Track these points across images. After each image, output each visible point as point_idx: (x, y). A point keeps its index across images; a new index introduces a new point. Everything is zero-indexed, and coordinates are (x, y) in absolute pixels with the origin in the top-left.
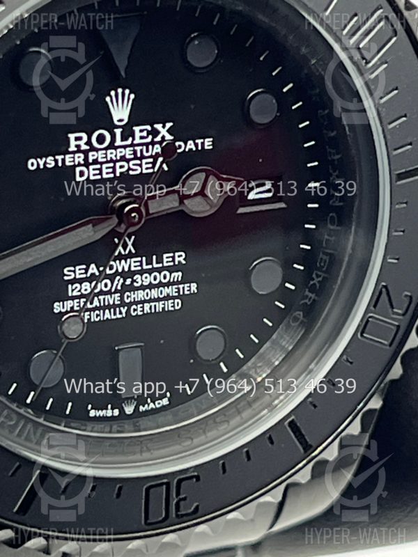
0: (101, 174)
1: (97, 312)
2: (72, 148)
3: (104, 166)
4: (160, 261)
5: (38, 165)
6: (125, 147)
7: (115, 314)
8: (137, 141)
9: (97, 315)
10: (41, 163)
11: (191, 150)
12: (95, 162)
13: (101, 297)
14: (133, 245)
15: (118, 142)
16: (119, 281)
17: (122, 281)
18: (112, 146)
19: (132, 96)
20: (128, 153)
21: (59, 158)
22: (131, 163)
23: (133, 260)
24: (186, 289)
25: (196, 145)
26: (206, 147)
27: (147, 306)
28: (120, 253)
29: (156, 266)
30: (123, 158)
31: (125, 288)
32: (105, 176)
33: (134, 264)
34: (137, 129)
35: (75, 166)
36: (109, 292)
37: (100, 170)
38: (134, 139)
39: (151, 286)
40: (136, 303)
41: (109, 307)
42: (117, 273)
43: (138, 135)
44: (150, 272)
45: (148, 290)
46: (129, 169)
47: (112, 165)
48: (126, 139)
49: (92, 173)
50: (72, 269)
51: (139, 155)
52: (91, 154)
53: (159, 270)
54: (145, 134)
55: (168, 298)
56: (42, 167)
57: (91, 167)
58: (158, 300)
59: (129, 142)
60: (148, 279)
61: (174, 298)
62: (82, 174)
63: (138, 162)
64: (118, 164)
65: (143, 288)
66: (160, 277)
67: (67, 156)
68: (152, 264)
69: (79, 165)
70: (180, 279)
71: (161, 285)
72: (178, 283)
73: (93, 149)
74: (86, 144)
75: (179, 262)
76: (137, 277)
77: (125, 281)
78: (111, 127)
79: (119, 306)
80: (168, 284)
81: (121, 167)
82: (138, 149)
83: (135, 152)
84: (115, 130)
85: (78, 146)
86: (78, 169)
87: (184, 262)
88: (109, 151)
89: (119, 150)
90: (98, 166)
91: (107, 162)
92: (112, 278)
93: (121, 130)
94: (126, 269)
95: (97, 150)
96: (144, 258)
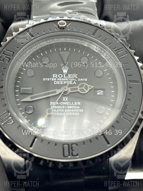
0: (60, 83)
1: (58, 113)
2: (54, 77)
3: (61, 82)
4: (74, 103)
5: (45, 79)
6: (66, 78)
7: (62, 114)
8: (69, 77)
9: (58, 114)
10: (46, 79)
11: (82, 81)
12: (59, 80)
13: (59, 110)
14: (67, 99)
15: (64, 77)
16: (63, 107)
17: (64, 107)
18: (63, 78)
19: (68, 68)
20: (67, 79)
21: (50, 79)
22: (67, 82)
23: (67, 102)
24: (80, 111)
25: (83, 80)
26: (86, 80)
27: (70, 113)
28: (64, 100)
29: (73, 104)
30: (65, 80)
31: (65, 108)
32: (61, 84)
33: (67, 103)
34: (69, 75)
35: (54, 81)
36: (61, 109)
37: (60, 82)
38: (68, 77)
39: (71, 109)
40: (68, 112)
41: (61, 112)
42: (63, 105)
43: (69, 76)
44: (71, 106)
45: (71, 110)
46: (67, 83)
47: (63, 81)
48: (66, 77)
49: (58, 83)
50: (52, 102)
51: (69, 80)
52: (58, 79)
53: (74, 106)
54: (71, 76)
55: (76, 112)
56: (46, 80)
57: (58, 82)
58: (73, 112)
59: (67, 77)
60: (71, 107)
61: (77, 112)
62: (56, 83)
63: (69, 82)
64: (64, 82)
65: (69, 109)
66: (74, 107)
67: (52, 79)
68: (72, 104)
69: (55, 81)
70: (79, 108)
71: (74, 109)
72: (78, 109)
73: (58, 78)
74: (57, 77)
75: (79, 104)
76: (68, 106)
77: (65, 107)
78: (63, 74)
79: (63, 112)
80: (76, 109)
81: (65, 82)
82: (69, 79)
83: (68, 79)
84: (64, 75)
85: (55, 77)
86: (55, 82)
87: (80, 104)
88: (62, 79)
89: (64, 79)
90: (60, 81)
91: (62, 81)
92: (62, 106)
93: (65, 75)
94: (65, 104)
95: (59, 78)
96: (70, 102)
